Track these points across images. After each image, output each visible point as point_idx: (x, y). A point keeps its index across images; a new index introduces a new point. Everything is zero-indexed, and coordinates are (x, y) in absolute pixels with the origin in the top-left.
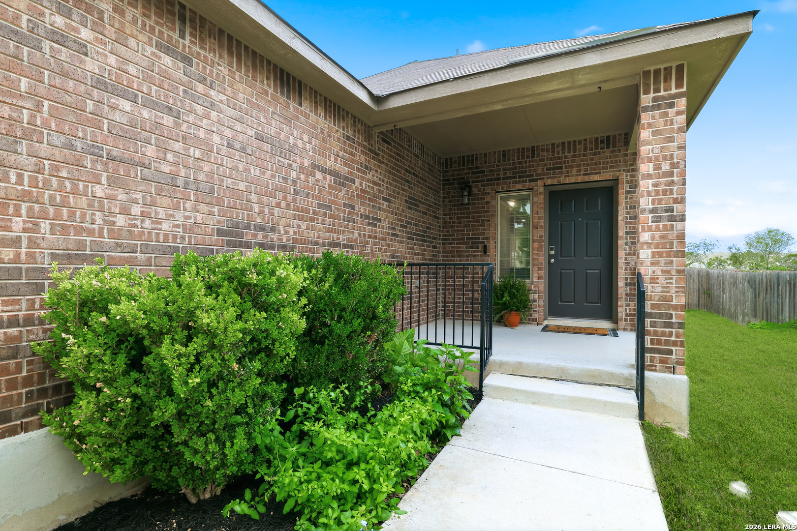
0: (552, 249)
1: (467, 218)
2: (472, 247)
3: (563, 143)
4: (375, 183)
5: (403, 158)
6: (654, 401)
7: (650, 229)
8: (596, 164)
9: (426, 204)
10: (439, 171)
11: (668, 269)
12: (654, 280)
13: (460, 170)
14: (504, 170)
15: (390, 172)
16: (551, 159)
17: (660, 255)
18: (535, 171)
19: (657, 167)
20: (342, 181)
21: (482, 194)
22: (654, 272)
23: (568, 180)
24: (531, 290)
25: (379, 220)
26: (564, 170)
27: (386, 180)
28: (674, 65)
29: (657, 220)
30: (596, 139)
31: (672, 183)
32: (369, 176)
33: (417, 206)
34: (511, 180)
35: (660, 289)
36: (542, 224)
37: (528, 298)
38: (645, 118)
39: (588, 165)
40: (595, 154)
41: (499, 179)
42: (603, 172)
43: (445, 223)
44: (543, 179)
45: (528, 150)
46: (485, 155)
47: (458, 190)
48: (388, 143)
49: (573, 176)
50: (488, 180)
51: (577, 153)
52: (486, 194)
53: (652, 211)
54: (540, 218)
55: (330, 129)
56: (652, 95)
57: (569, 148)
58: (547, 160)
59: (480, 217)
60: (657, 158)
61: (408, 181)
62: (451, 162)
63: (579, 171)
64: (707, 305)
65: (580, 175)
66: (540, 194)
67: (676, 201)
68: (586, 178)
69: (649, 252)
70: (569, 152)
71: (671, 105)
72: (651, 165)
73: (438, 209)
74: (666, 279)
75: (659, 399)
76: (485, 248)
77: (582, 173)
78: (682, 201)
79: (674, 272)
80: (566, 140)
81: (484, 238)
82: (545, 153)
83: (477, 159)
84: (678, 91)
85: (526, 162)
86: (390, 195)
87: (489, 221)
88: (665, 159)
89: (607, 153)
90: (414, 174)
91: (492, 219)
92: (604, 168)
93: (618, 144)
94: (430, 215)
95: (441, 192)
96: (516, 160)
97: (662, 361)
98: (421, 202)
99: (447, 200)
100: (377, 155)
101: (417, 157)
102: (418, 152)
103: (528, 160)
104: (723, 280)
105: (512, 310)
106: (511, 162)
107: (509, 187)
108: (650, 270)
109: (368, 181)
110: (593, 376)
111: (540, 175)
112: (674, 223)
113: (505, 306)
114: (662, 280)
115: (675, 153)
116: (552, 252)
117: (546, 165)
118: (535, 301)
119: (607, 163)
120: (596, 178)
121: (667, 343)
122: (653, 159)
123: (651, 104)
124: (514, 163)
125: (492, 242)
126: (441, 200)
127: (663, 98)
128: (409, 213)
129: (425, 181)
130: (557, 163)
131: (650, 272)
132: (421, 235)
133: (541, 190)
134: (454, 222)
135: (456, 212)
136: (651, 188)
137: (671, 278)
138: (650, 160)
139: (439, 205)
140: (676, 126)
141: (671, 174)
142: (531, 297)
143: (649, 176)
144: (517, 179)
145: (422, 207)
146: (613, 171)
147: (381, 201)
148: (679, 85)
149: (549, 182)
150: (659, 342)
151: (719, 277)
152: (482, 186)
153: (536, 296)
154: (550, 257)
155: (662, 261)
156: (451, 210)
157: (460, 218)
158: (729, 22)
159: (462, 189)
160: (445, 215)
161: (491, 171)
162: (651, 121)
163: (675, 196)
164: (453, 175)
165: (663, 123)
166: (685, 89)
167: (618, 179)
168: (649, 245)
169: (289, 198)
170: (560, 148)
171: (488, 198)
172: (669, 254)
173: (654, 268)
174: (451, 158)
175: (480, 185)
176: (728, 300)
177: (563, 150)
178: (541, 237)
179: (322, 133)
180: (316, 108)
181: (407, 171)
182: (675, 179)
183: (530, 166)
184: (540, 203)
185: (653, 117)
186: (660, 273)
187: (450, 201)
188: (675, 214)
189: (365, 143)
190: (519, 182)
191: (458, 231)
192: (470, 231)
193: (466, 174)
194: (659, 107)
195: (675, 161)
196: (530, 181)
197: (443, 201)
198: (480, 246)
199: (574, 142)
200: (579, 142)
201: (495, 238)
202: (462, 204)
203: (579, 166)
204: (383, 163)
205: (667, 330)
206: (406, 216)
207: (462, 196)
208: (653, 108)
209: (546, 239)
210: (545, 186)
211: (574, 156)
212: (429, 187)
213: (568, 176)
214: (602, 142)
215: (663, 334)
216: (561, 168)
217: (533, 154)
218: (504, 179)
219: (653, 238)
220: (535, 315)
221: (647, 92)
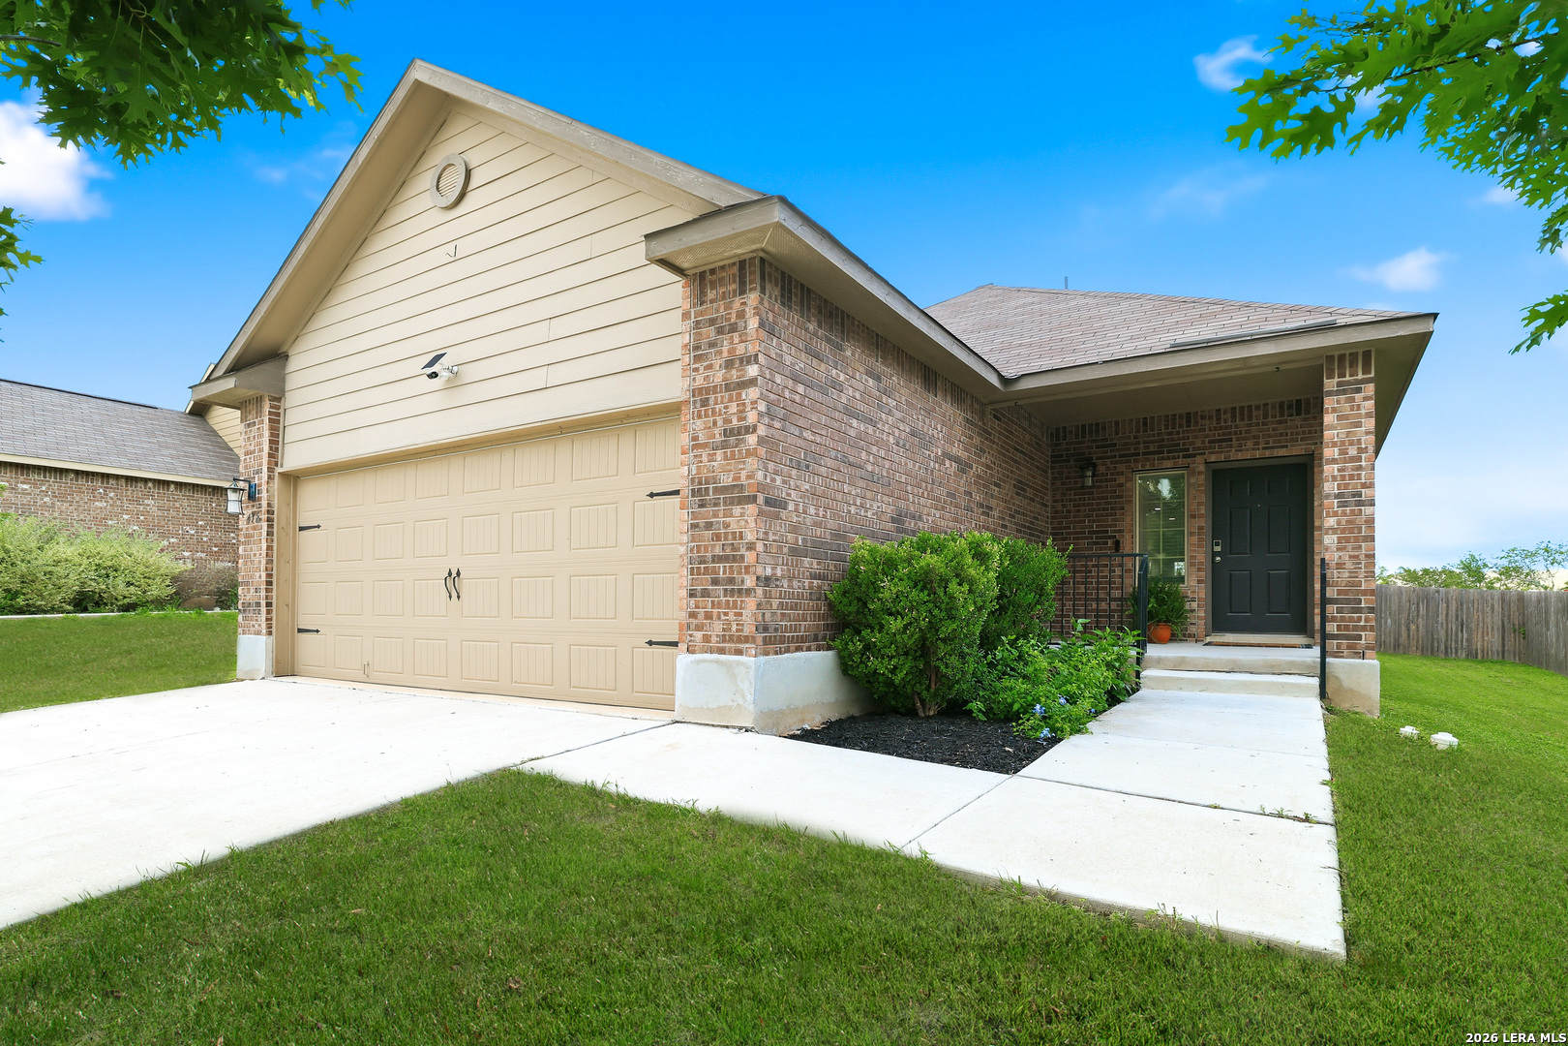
0: (1217, 544)
1: (1088, 504)
2: (1096, 543)
3: (1234, 409)
4: (988, 467)
5: (1012, 433)
6: (1340, 688)
7: (1335, 514)
8: (1281, 435)
9: (1034, 489)
10: (1047, 444)
11: (1356, 553)
12: (1340, 566)
13: (1079, 443)
14: (1145, 442)
15: (1000, 453)
16: (1215, 429)
17: (1348, 540)
18: (1192, 444)
19: (1343, 452)
20: (964, 467)
21: (1112, 474)
22: (1340, 557)
23: (1240, 456)
24: (1188, 597)
25: (991, 509)
26: (1234, 442)
27: (997, 462)
28: (1361, 351)
29: (1343, 504)
30: (1281, 405)
31: (1360, 468)
32: (983, 459)
33: (1025, 490)
34: (1156, 456)
35: (1347, 575)
36: (1203, 512)
37: (1183, 606)
38: (1329, 403)
39: (1269, 436)
40: (1280, 422)
41: (1138, 454)
42: (1293, 446)
43: (1056, 512)
44: (1204, 454)
45: (1181, 416)
46: (1117, 423)
47: (1077, 469)
48: (999, 419)
49: (1247, 450)
50: (1121, 456)
51: (1254, 421)
52: (1118, 474)
53: (1337, 496)
54: (1199, 504)
55: (955, 413)
56: (1336, 380)
57: (1242, 414)
58: (1210, 430)
59: (1109, 503)
60: (1343, 443)
61: (1016, 461)
62: (1065, 432)
63: (1257, 443)
64: (1520, 652)
65: (1258, 449)
66: (1199, 473)
67: (1364, 486)
68: (1267, 453)
69: (1335, 537)
70: (1242, 419)
71: (1359, 390)
72: (1336, 449)
73: (1046, 495)
74: (1354, 564)
75: (1346, 683)
76: (1117, 543)
77: (1261, 447)
78: (1371, 486)
79: (1362, 557)
80: (1237, 405)
81: (1115, 531)
82: (1207, 422)
83: (1104, 428)
84: (1365, 376)
85: (1178, 433)
86: (1000, 480)
87: (1123, 508)
88: (1352, 443)
89: (1298, 421)
90: (1022, 452)
91: (1126, 507)
92: (1292, 440)
93: (1312, 411)
94: (1038, 502)
95: (1049, 471)
96: (1163, 430)
97: (1349, 647)
98: (1028, 486)
99: (1058, 483)
100: (990, 434)
101: (1025, 430)
102: (1026, 424)
103: (1181, 430)
104: (1546, 605)
105: (1159, 621)
106: (1156, 432)
107: (1154, 465)
108: (1336, 556)
109: (983, 464)
110: (1272, 667)
111: (1199, 448)
112: (1363, 508)
113: (1151, 615)
114: (1349, 565)
115: (1363, 438)
116: (1218, 549)
117: (1207, 436)
118: (1193, 611)
119: (1298, 434)
120: (1282, 452)
121: (1355, 628)
122: (1338, 443)
123: (1335, 389)
124: (1159, 434)
125: (1127, 536)
126: (1049, 482)
127: (1349, 383)
128: (1018, 500)
129: (1033, 459)
130: (1224, 434)
131: (1336, 557)
132: (1029, 528)
133: (1202, 468)
134: (1069, 511)
135: (1072, 497)
136: (1336, 473)
137: (1360, 563)
138: (1334, 444)
139: (1047, 489)
140: (1363, 411)
141: (1359, 459)
142: (1187, 607)
143: (1334, 461)
144: (1165, 455)
145: (1030, 492)
146: (1307, 444)
147: (993, 487)
148: (1366, 371)
149: (1213, 458)
150: (1347, 628)
151: (1539, 602)
152: (1112, 463)
153: (1195, 605)
154: (1214, 554)
155: (1350, 546)
156: (1064, 495)
157: (1079, 505)
158: (1411, 321)
159: (1083, 469)
160: (1055, 501)
161: (1126, 444)
162: (1336, 406)
163: (1363, 481)
164: (1067, 450)
165: (1349, 409)
166: (1372, 375)
167: (1313, 454)
168: (1334, 531)
169: (929, 486)
170: (1229, 415)
171: (1121, 480)
172: (1357, 539)
173: (1341, 554)
174: (1065, 428)
175: (1109, 463)
176: (1554, 640)
177: (1234, 417)
178: (1200, 528)
179: (950, 420)
180: (946, 395)
181: (1015, 449)
182: (1363, 463)
183: (1183, 438)
184: (1200, 485)
185: (1338, 402)
186: (1347, 559)
187: (1062, 484)
188: (1363, 499)
189: (980, 424)
190: (1168, 458)
191: (1076, 522)
192: (1094, 521)
193: (1087, 447)
194: (1344, 392)
195: (1363, 446)
196: (1185, 457)
197: (1052, 484)
198: (1110, 541)
199: (1250, 407)
200: (1256, 407)
201: (1131, 531)
202: (1083, 487)
203: (1255, 437)
204: (995, 442)
205: (1355, 615)
206: (1014, 504)
207: (1083, 476)
208: (1338, 393)
209: (1208, 531)
210: (1206, 463)
211: (1249, 425)
212: (1037, 467)
213: (1242, 450)
214: (1290, 407)
215: (1351, 620)
216: (1231, 440)
217: (1188, 422)
218: (1144, 454)
219: (1339, 523)
220: (1193, 629)
221: (1331, 376)
